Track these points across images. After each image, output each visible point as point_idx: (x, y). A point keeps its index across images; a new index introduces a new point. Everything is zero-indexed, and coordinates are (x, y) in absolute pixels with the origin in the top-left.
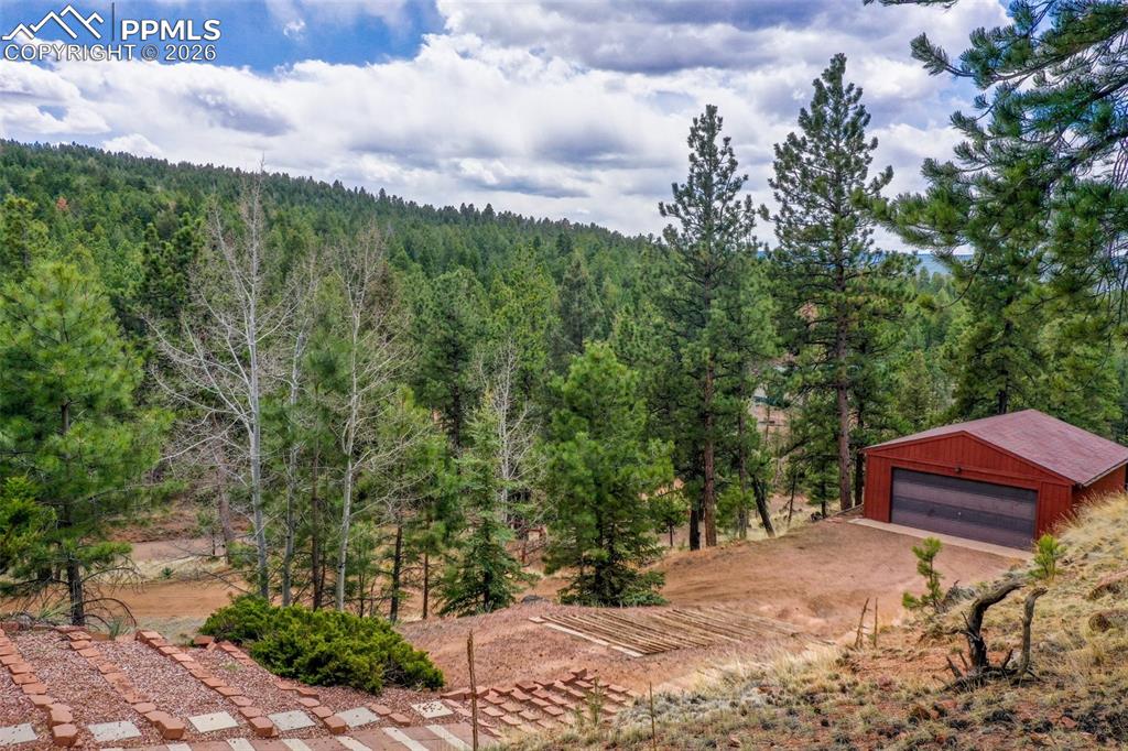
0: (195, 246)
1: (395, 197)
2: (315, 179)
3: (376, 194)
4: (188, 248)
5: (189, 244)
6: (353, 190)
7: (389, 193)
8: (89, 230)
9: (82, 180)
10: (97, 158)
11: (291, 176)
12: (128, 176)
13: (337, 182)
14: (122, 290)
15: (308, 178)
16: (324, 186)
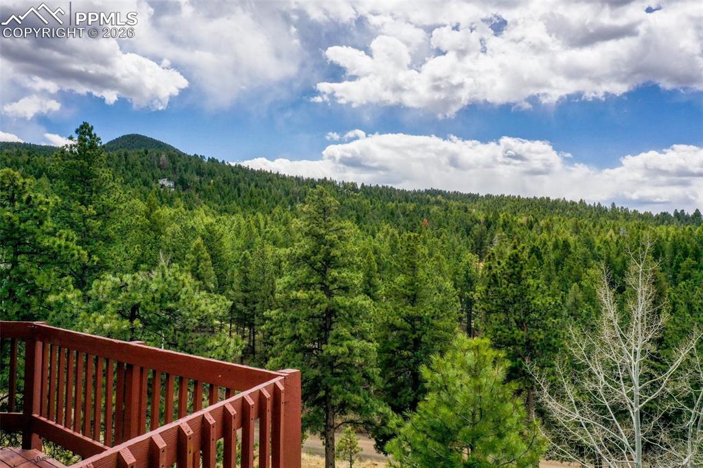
0: (521, 264)
1: (622, 208)
2: (566, 199)
3: (609, 207)
4: (516, 265)
5: (516, 262)
6: (592, 205)
7: (618, 206)
8: (438, 237)
9: (435, 209)
10: (442, 196)
11: (551, 198)
12: (458, 204)
13: (581, 200)
14: (472, 293)
15: (562, 199)
16: (573, 203)
